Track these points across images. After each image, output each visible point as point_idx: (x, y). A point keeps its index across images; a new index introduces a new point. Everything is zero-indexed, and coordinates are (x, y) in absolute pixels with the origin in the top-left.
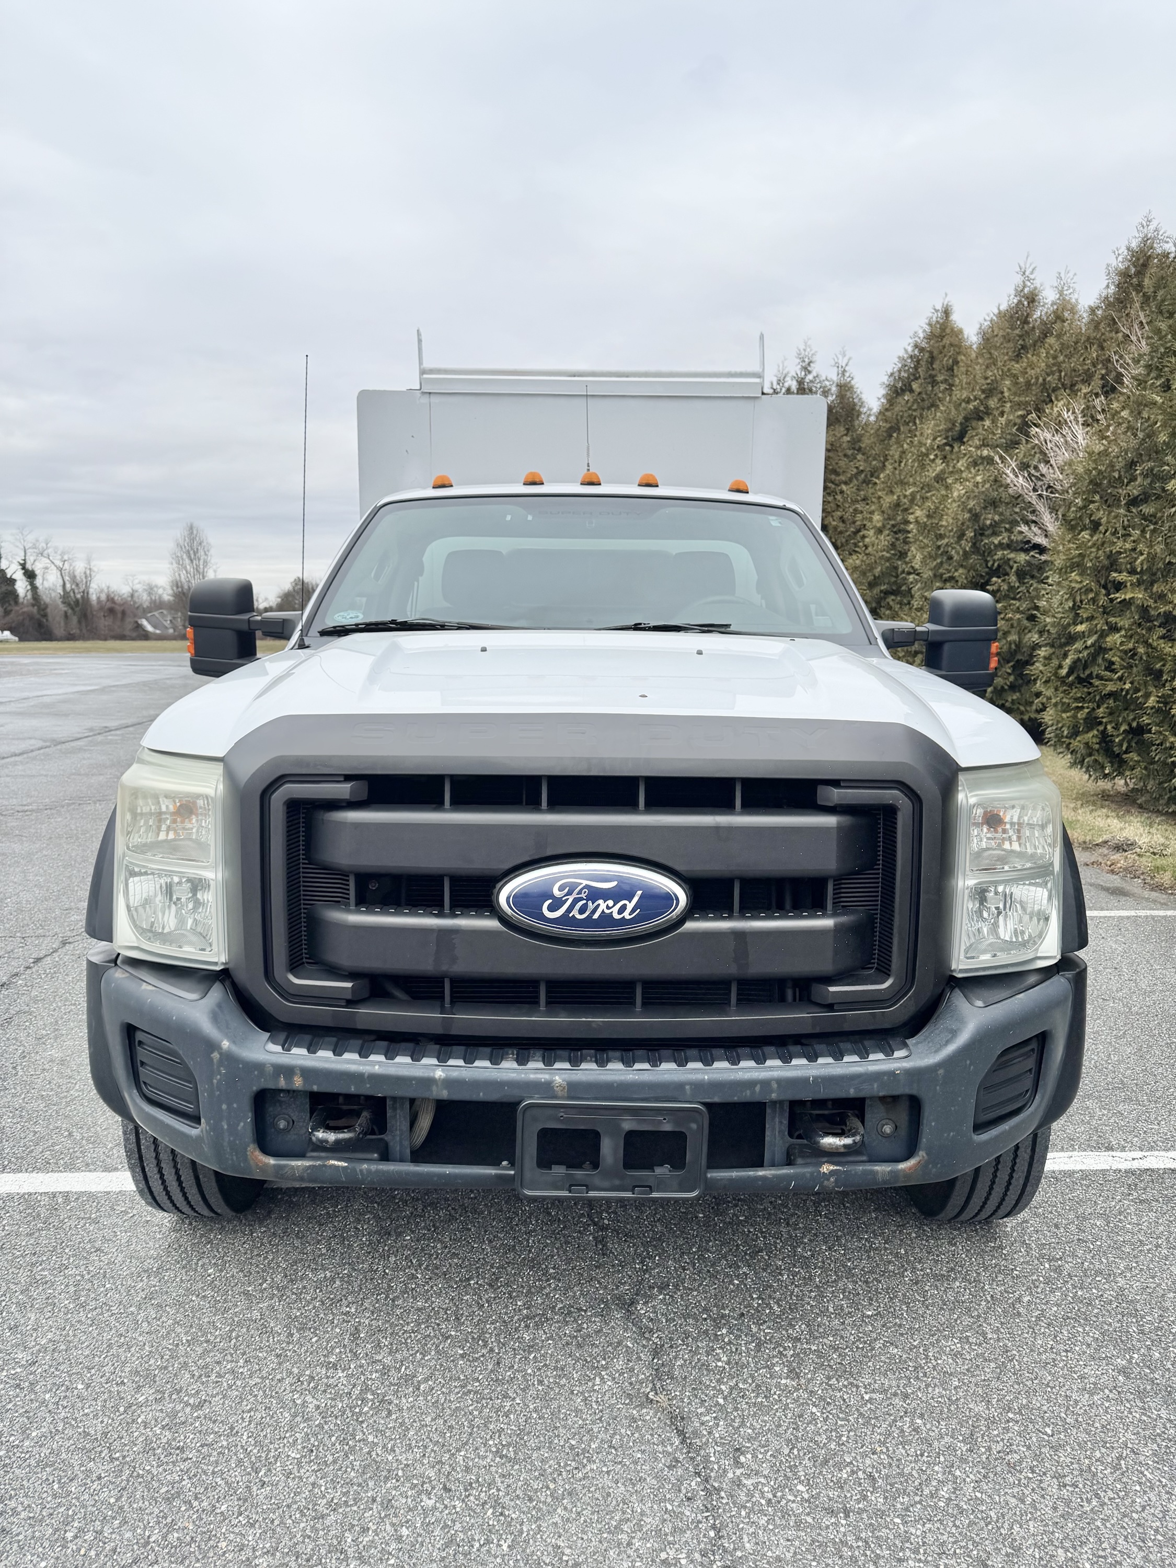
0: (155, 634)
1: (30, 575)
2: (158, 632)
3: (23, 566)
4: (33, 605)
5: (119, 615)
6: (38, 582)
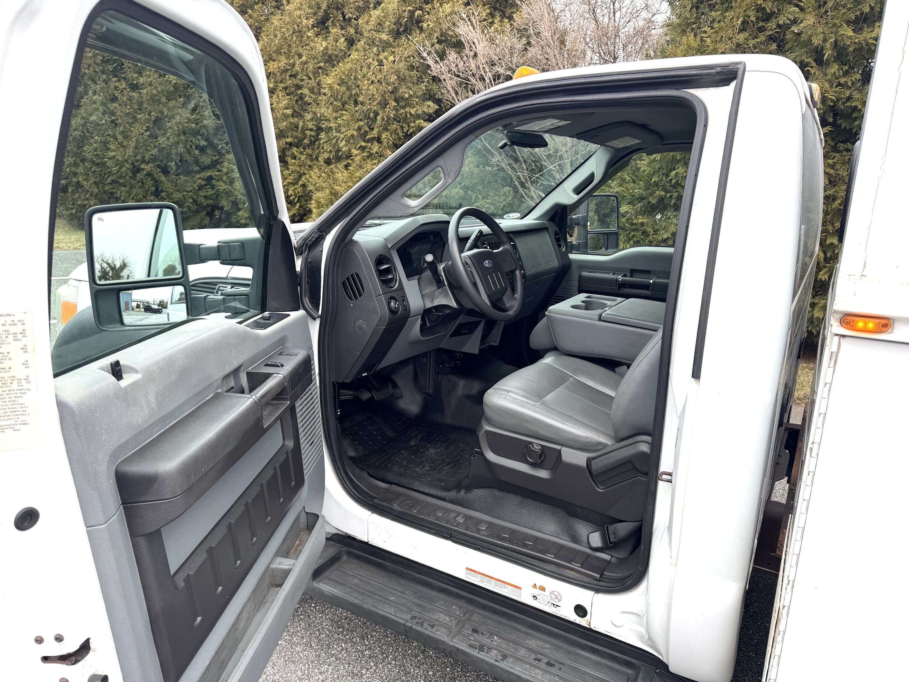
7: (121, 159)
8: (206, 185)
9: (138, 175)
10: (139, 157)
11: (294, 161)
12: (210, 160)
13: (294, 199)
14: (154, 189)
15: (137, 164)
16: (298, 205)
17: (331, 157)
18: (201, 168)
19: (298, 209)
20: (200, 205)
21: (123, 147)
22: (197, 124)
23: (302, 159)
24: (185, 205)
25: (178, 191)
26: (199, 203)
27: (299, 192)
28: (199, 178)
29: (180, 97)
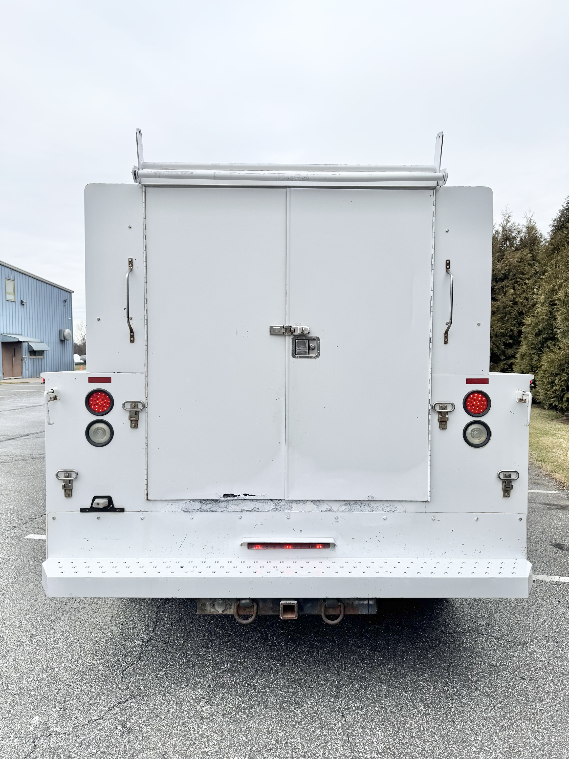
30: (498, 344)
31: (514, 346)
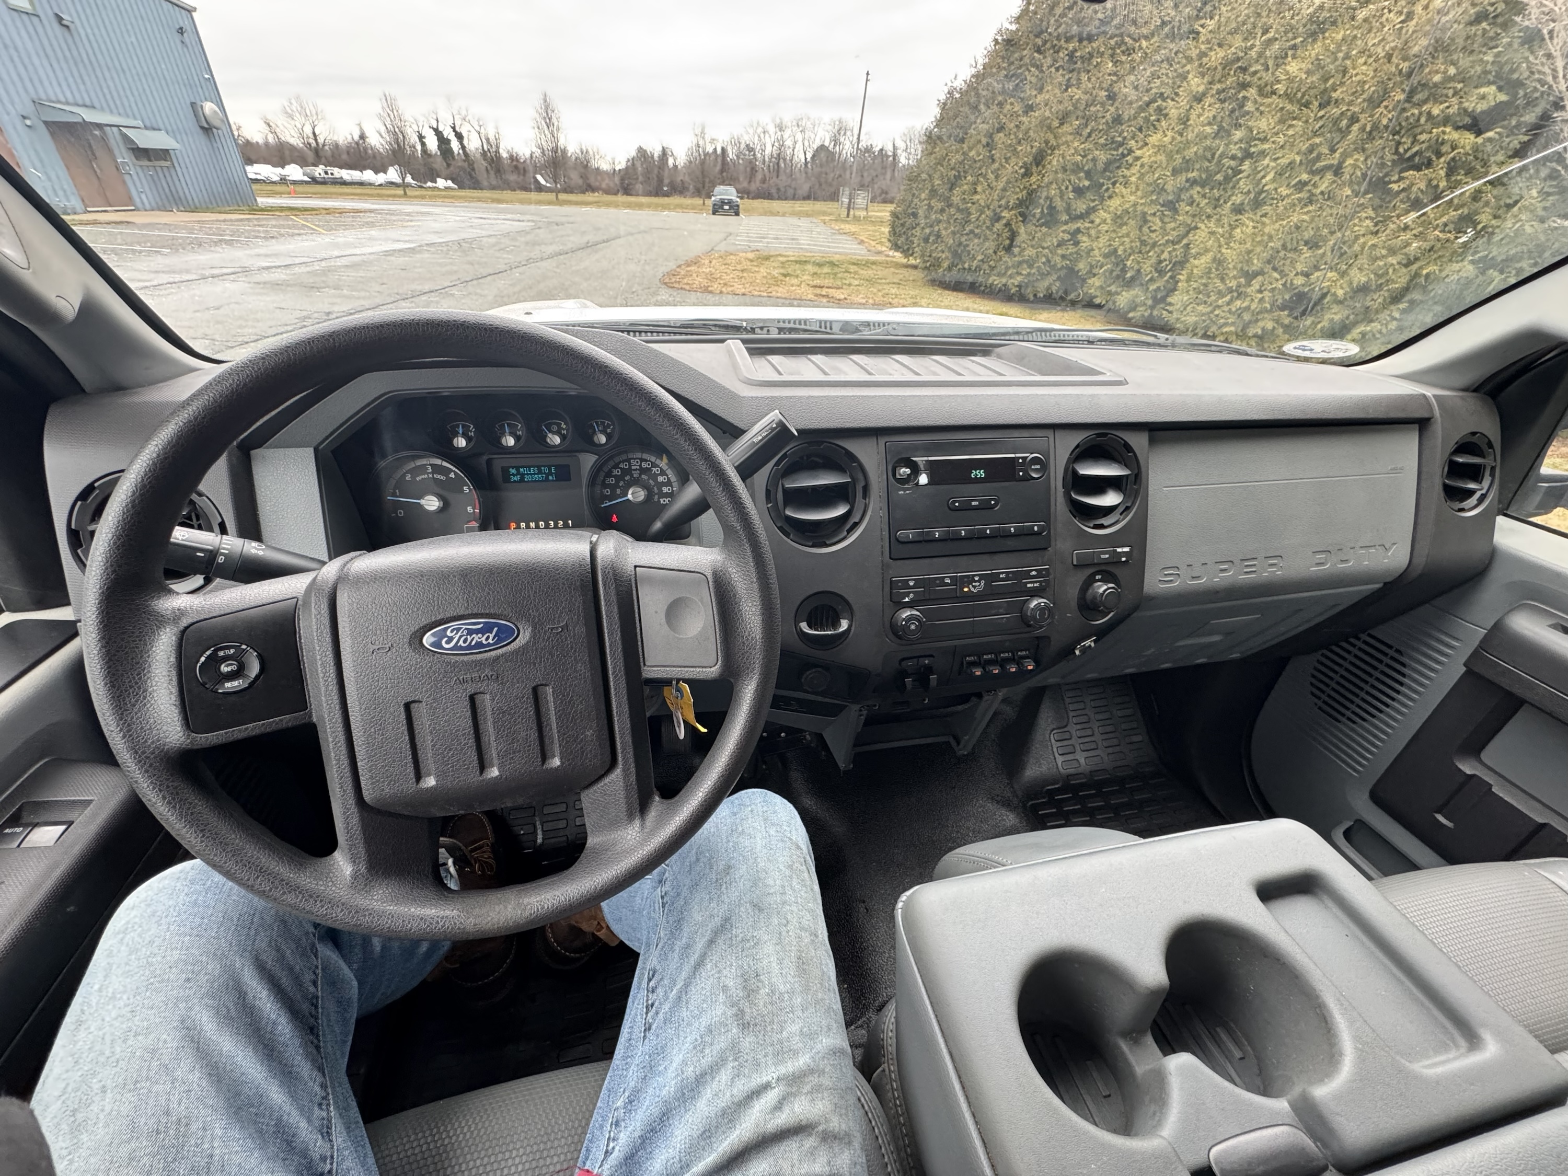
0: (545, 186)
1: (459, 137)
2: (548, 185)
3: (454, 128)
4: (464, 161)
5: (522, 171)
6: (465, 142)
7: (983, 204)
8: (1069, 240)
9: (996, 224)
10: (1003, 202)
11: (1188, 208)
12: (1084, 207)
13: (1167, 265)
14: (1008, 242)
15: (998, 210)
16: (1169, 274)
17: (1246, 201)
18: (1070, 218)
19: (1167, 281)
20: (1053, 267)
21: (992, 188)
22: (1084, 157)
23: (1201, 205)
24: (1036, 265)
25: (1032, 246)
26: (1052, 263)
27: (1177, 256)
28: (1063, 232)
29: (1077, 119)
30: (1063, 188)
31: (1088, 194)
